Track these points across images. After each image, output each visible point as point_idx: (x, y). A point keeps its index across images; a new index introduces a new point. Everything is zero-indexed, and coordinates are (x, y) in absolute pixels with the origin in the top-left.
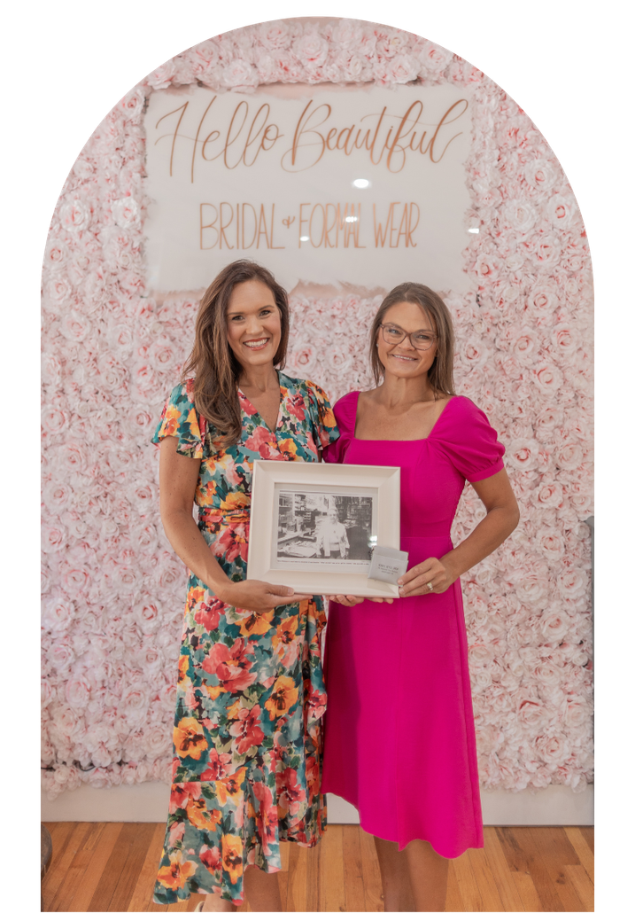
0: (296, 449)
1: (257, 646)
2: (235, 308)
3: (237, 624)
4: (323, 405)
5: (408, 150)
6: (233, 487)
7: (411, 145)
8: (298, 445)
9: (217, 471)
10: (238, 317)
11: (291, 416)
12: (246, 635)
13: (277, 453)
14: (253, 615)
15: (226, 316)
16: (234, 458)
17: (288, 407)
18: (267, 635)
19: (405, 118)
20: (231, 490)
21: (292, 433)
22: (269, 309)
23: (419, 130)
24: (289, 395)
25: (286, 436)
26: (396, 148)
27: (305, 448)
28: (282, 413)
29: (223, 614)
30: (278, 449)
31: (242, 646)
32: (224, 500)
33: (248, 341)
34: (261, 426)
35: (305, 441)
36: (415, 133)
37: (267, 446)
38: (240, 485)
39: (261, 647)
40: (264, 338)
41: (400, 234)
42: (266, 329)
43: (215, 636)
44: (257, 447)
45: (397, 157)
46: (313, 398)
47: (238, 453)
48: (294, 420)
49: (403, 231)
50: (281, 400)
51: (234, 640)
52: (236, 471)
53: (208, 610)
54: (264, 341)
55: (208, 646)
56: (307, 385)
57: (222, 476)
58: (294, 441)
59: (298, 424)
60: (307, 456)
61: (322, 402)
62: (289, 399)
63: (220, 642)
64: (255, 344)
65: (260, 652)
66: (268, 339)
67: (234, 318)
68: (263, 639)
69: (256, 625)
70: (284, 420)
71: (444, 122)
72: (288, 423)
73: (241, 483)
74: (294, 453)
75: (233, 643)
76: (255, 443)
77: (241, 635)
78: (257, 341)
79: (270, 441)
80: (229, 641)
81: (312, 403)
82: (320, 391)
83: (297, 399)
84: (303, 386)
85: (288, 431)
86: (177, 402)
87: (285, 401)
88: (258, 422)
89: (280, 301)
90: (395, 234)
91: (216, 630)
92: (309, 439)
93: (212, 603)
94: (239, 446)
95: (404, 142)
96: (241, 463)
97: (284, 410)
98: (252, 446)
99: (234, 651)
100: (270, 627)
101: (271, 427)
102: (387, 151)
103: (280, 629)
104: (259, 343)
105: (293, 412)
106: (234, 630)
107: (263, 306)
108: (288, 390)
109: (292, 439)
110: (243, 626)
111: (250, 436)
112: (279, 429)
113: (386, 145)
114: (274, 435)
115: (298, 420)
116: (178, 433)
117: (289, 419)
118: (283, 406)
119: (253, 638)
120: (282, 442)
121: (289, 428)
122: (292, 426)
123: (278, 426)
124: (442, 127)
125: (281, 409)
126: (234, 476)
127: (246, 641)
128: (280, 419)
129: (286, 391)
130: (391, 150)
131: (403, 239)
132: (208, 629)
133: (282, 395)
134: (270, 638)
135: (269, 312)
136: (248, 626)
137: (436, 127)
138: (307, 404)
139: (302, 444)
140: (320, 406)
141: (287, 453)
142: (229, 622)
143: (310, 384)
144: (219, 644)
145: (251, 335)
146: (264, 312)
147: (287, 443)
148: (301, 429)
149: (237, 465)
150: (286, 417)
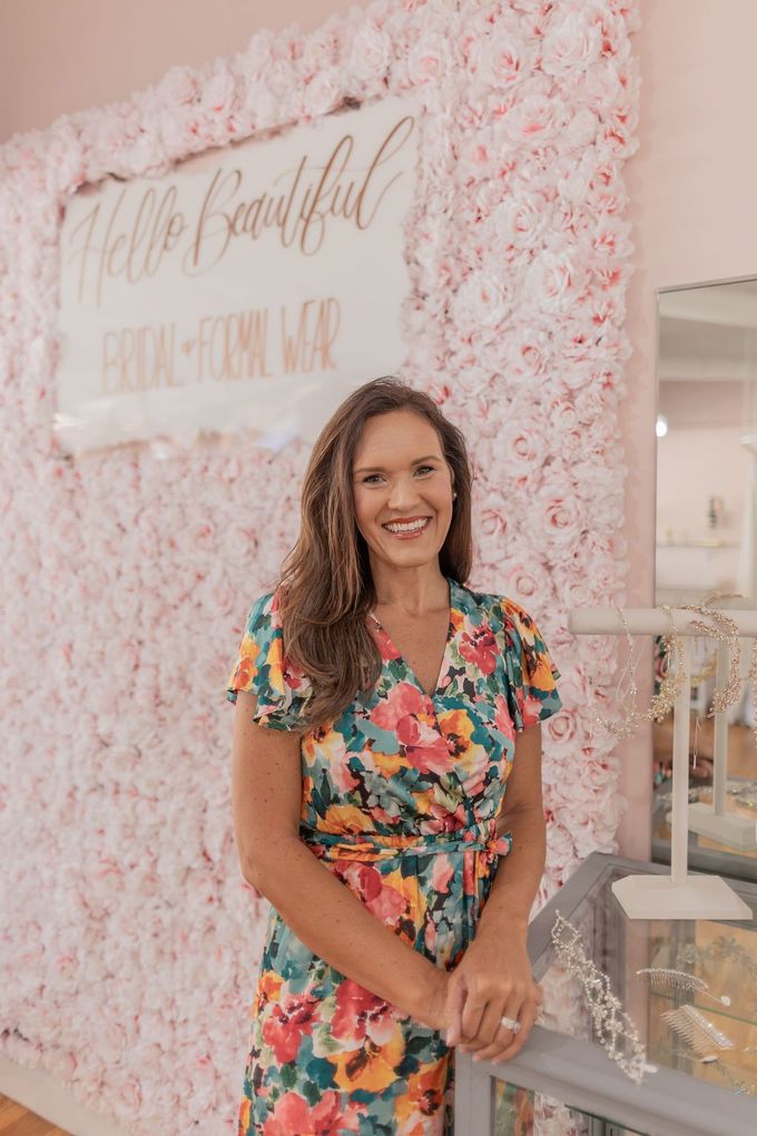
0: (471, 728)
1: (366, 1114)
2: (367, 460)
3: (331, 1060)
4: (532, 648)
5: (329, 217)
6: (341, 795)
7: (332, 209)
8: (477, 721)
9: (317, 761)
10: (374, 477)
11: (469, 666)
12: (345, 1087)
13: (435, 736)
14: (362, 1050)
15: (350, 475)
16: (346, 739)
17: (463, 650)
18: (387, 1094)
19: (328, 168)
20: (337, 800)
21: (466, 700)
22: (430, 463)
23: (344, 183)
24: (467, 626)
25: (454, 704)
26: (315, 217)
27: (489, 727)
28: (450, 660)
29: (308, 1033)
30: (437, 727)
31: (335, 1109)
32: (323, 818)
33: (392, 522)
34: (407, 681)
35: (491, 715)
36: (339, 188)
37: (412, 721)
38: (353, 792)
39: (373, 1119)
40: (423, 518)
41: (315, 349)
42: (426, 501)
43: (289, 1077)
44: (393, 722)
45: (314, 230)
46: (514, 636)
47: (356, 732)
48: (474, 674)
49: (319, 344)
50: (450, 636)
51: (322, 1092)
52: (349, 766)
53: (285, 1021)
54: (421, 523)
55: (275, 1094)
56: (503, 608)
57: (324, 771)
58: (471, 715)
59: (480, 681)
60: (494, 743)
61: (531, 643)
62: (465, 637)
63: (297, 1090)
64: (404, 527)
65: (371, 1128)
66: (429, 518)
67: (366, 480)
68: (378, 1102)
69: (366, 1070)
70: (452, 673)
71: (379, 161)
72: (460, 680)
73: (356, 789)
74: (467, 738)
75: (319, 1099)
76: (391, 713)
77: (335, 1085)
78: (407, 521)
79: (420, 711)
80: (312, 1093)
81: (510, 646)
82: (527, 622)
83: (483, 633)
84: (497, 610)
85: (459, 696)
86: (255, 629)
87: (458, 638)
88: (402, 675)
89: (452, 449)
90: (309, 349)
91: (292, 1064)
92: (501, 711)
93: (292, 1009)
94: (359, 718)
95: (323, 206)
96: (359, 751)
97: (455, 655)
98: (383, 719)
99: (320, 1116)
100: (394, 1077)
101: (428, 687)
102: (302, 223)
103: (415, 1082)
104: (412, 526)
105: (472, 659)
106: (325, 1070)
107: (420, 456)
108: (466, 618)
109: (465, 711)
110: (341, 1066)
111: (382, 700)
112: (442, 691)
113: (301, 216)
114: (430, 701)
115: (480, 674)
116: (254, 686)
117: (462, 671)
118: (453, 647)
119: (360, 1098)
120: (445, 715)
121: (461, 689)
122: (469, 687)
123: (439, 685)
124: (375, 170)
125: (448, 653)
126: (344, 775)
127: (345, 1100)
128: (444, 671)
129: (461, 620)
130: (308, 221)
131: (319, 355)
132: (280, 1060)
133: (452, 627)
134: (392, 1099)
135: (431, 469)
136: (351, 1070)
137: (366, 173)
138: (501, 644)
139: (485, 719)
140: (527, 650)
141: (453, 736)
142: (319, 1051)
143: (511, 608)
144: (294, 1095)
145: (396, 510)
146: (422, 468)
147: (455, 718)
148: (485, 691)
149: (352, 754)
150: (457, 668)
